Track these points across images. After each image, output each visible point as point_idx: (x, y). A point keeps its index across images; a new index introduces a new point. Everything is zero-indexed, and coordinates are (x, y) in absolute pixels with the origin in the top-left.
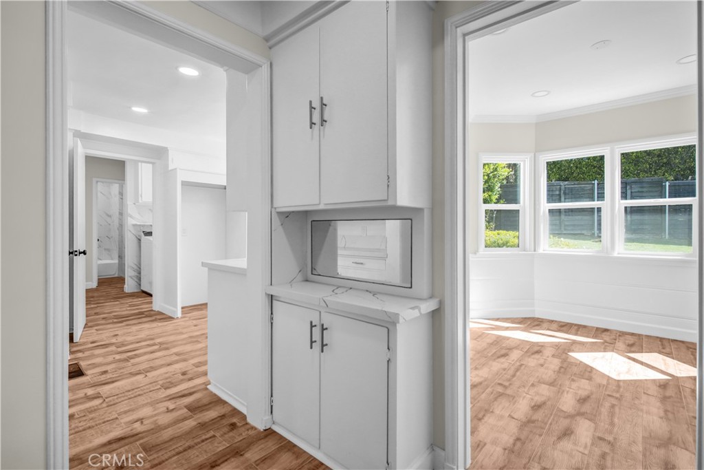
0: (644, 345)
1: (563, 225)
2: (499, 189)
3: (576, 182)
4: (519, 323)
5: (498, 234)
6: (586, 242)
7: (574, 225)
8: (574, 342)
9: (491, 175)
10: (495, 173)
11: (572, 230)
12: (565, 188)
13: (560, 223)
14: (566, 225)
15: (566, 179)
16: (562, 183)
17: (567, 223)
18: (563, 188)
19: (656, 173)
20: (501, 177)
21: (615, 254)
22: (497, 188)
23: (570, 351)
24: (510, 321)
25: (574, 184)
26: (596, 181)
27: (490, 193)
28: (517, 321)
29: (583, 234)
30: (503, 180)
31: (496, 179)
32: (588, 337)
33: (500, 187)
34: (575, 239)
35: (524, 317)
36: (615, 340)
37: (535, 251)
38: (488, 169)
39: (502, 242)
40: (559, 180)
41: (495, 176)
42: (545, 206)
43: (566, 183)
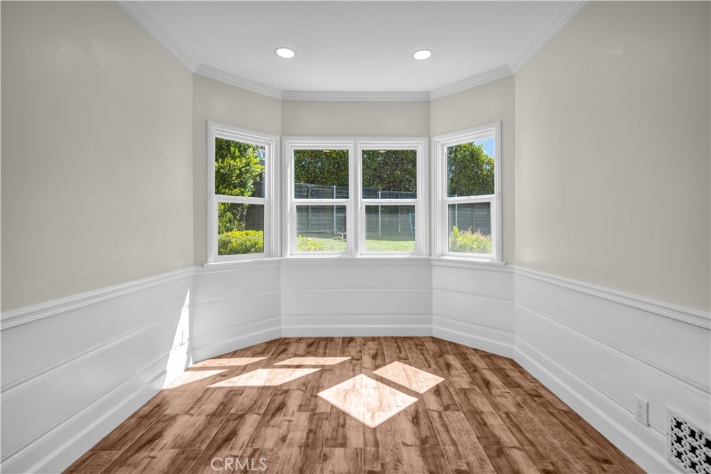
0: (385, 353)
1: (310, 225)
2: (252, 186)
3: (320, 186)
4: (262, 354)
5: (247, 235)
6: (329, 239)
7: (319, 225)
8: (324, 370)
9: (243, 169)
10: (248, 168)
11: (319, 229)
12: (312, 190)
13: (308, 222)
14: (312, 225)
15: (312, 182)
16: (309, 185)
17: (313, 223)
18: (310, 190)
19: (373, 184)
20: (254, 174)
21: (359, 256)
22: (250, 184)
23: (320, 388)
24: (249, 353)
25: (319, 187)
26: (335, 186)
27: (242, 189)
28: (259, 350)
29: (325, 233)
30: (256, 176)
31: (248, 175)
32: (336, 355)
33: (254, 184)
34: (320, 237)
35: (269, 340)
36: (361, 352)
37: (281, 256)
38: (239, 163)
39: (250, 244)
40: (306, 182)
41: (247, 171)
42: (293, 202)
43: (313, 185)
